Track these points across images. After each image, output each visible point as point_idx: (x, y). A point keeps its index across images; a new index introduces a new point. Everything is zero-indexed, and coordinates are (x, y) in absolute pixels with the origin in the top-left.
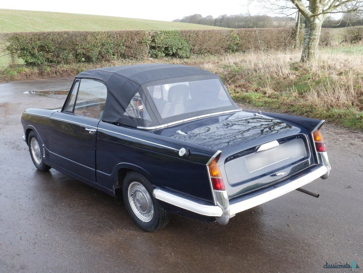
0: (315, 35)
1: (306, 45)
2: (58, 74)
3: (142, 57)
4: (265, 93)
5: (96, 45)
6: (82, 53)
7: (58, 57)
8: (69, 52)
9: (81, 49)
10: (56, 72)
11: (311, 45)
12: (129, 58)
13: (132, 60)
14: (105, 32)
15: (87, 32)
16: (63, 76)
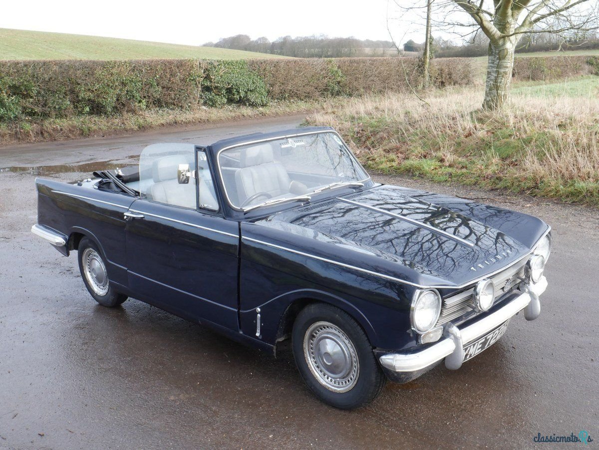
0: (507, 67)
1: (492, 82)
2: (46, 134)
3: (189, 104)
4: (442, 160)
5: (111, 85)
6: (87, 98)
7: (45, 105)
8: (64, 97)
9: (85, 91)
10: (42, 133)
11: (500, 82)
12: (168, 107)
13: (173, 109)
14: (126, 62)
15: (94, 62)
16: (55, 140)
